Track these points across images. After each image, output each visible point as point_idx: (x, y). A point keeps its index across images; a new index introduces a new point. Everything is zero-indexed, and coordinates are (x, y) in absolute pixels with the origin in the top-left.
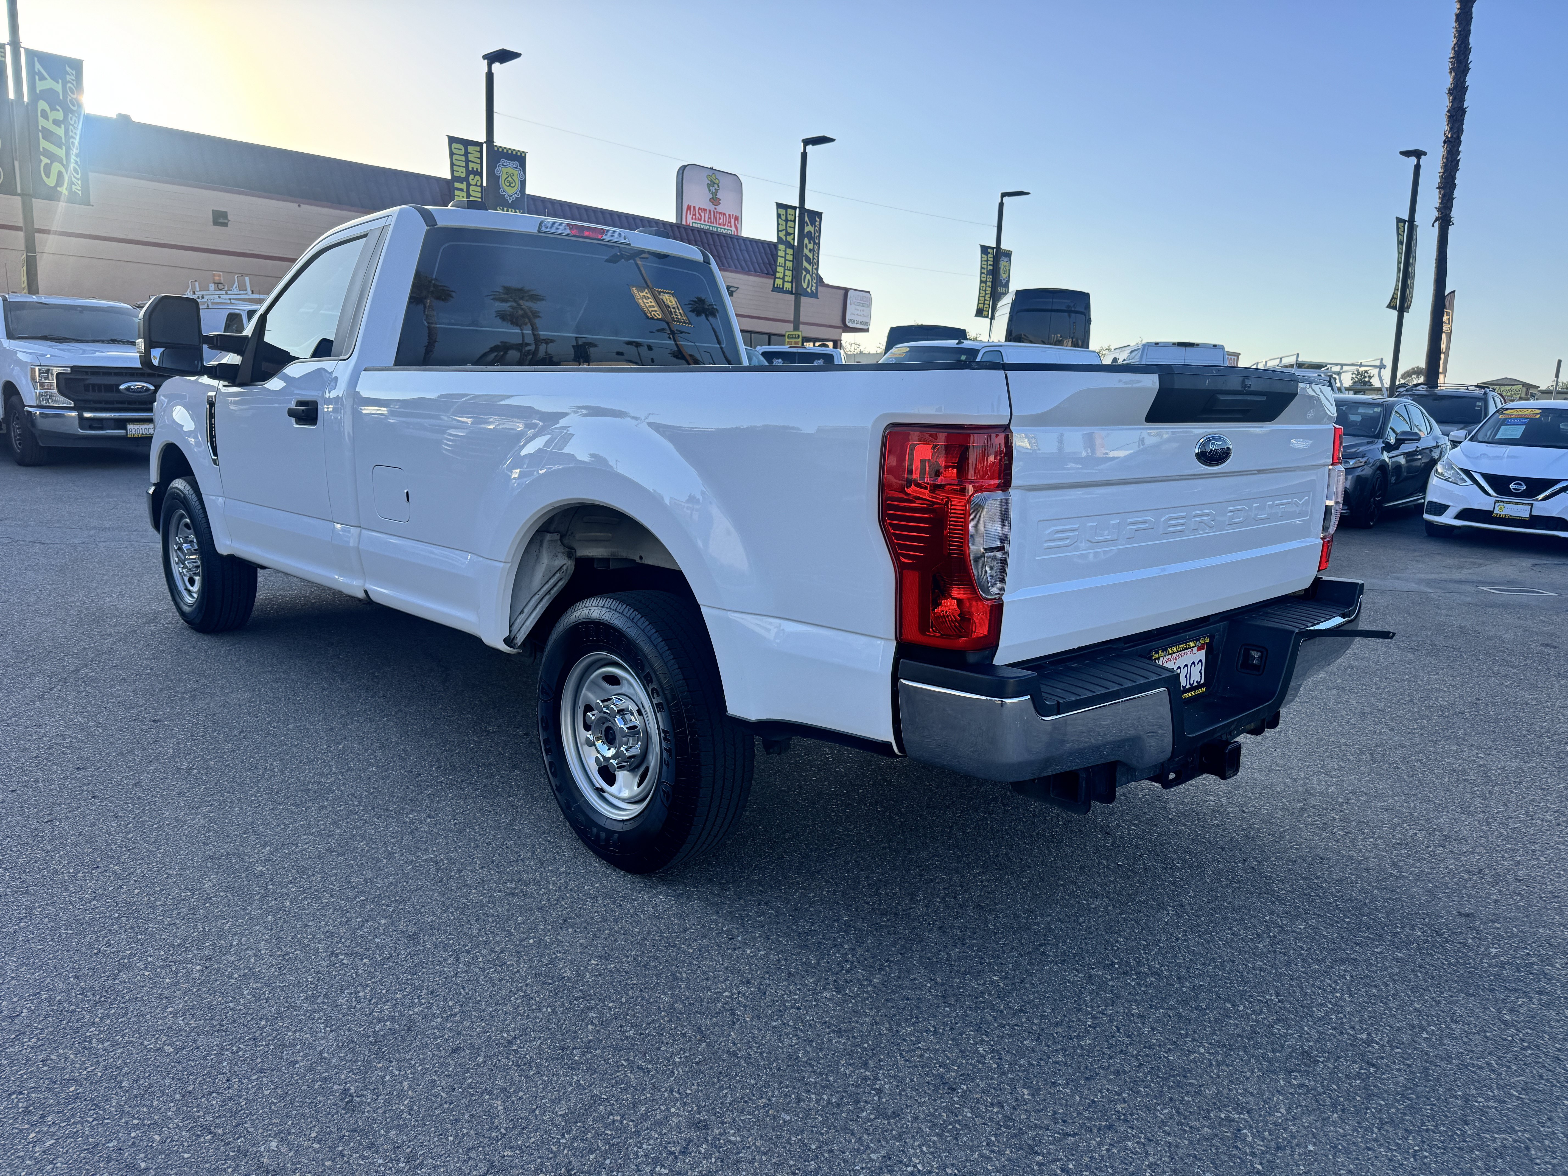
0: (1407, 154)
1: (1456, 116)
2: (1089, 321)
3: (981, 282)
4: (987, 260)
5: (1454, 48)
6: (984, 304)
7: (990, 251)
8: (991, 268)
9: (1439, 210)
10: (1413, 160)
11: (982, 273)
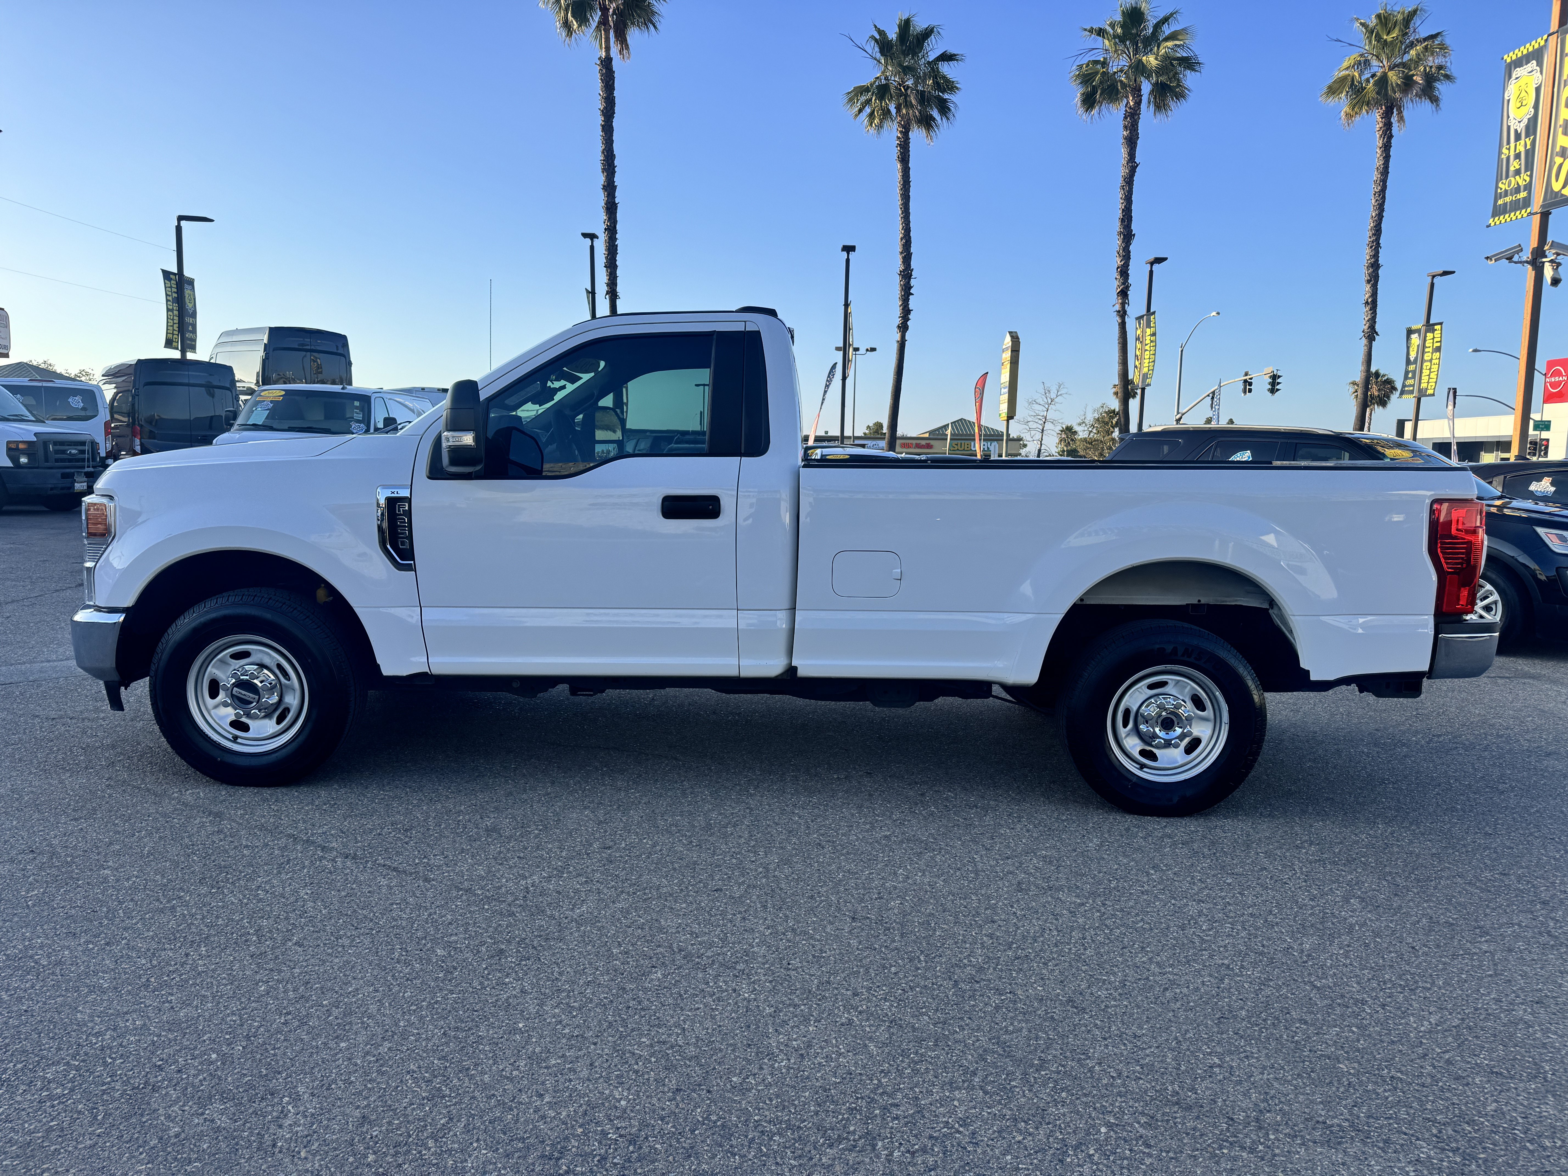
0: (585, 235)
1: (611, 208)
2: (350, 364)
3: (168, 310)
4: (171, 287)
5: (603, 152)
6: (173, 334)
7: (172, 276)
8: (176, 295)
9: (608, 285)
10: (588, 241)
11: (167, 301)
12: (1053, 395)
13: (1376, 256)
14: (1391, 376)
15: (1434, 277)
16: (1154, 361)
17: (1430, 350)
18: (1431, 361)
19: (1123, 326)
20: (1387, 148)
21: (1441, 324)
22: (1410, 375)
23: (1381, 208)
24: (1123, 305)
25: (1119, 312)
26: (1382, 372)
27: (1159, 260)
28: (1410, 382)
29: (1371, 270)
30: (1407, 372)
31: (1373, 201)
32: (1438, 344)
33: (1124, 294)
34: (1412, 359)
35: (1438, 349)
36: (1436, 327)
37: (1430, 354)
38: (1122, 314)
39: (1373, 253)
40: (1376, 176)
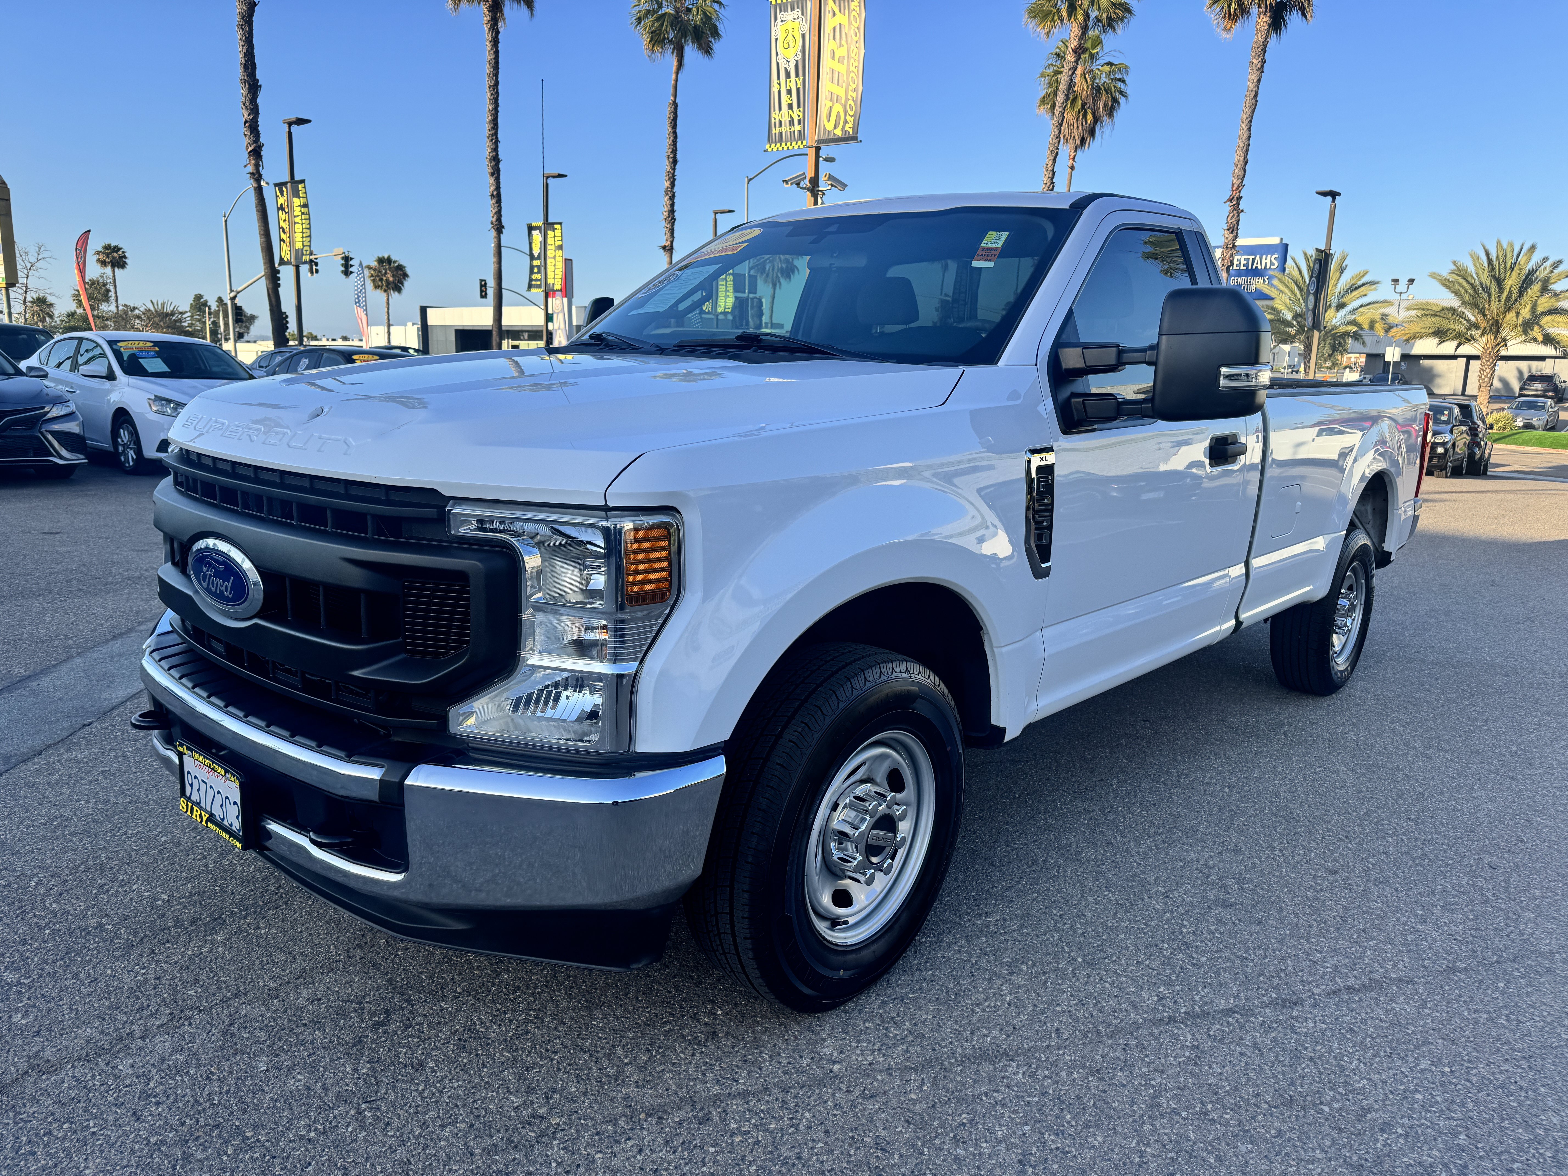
12: (33, 260)
13: (495, 149)
14: (402, 263)
15: (548, 177)
16: (310, 236)
17: (553, 247)
18: (554, 257)
19: (259, 190)
20: (495, 42)
21: (560, 223)
22: (536, 270)
23: (496, 101)
24: (257, 166)
25: (252, 174)
26: (393, 258)
27: (301, 122)
28: (538, 276)
29: (493, 163)
30: (532, 268)
31: (489, 94)
32: (560, 243)
33: (256, 153)
34: (536, 255)
35: (560, 247)
36: (556, 226)
37: (553, 251)
38: (257, 176)
39: (493, 147)
40: (488, 69)
